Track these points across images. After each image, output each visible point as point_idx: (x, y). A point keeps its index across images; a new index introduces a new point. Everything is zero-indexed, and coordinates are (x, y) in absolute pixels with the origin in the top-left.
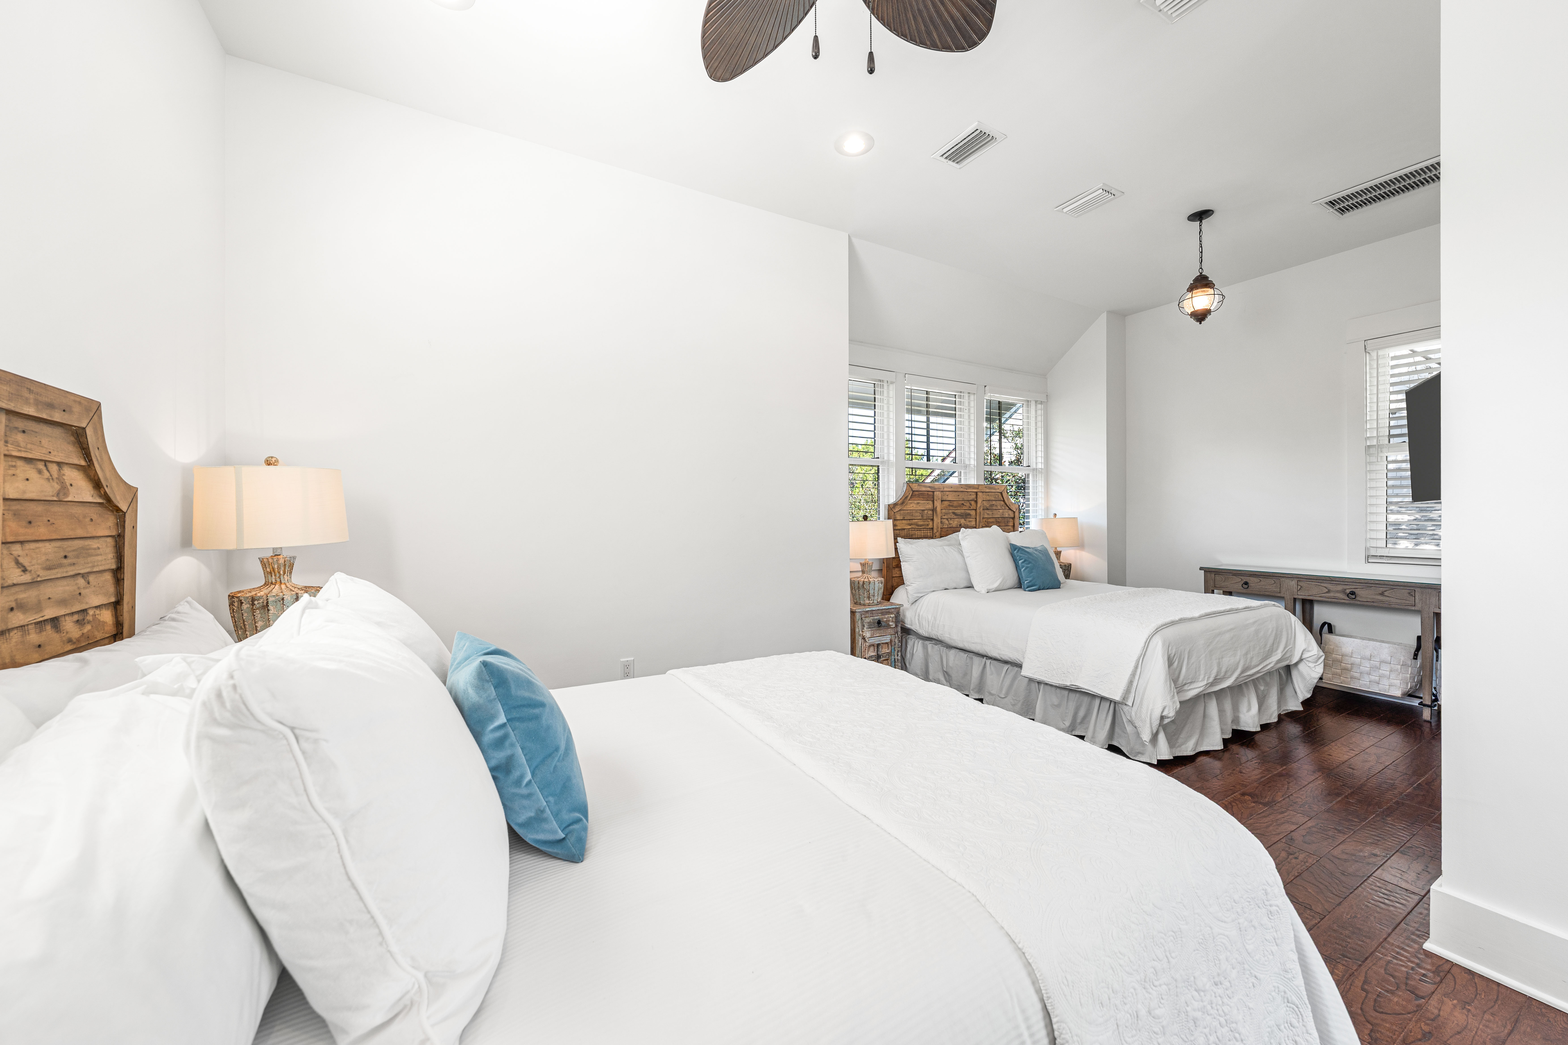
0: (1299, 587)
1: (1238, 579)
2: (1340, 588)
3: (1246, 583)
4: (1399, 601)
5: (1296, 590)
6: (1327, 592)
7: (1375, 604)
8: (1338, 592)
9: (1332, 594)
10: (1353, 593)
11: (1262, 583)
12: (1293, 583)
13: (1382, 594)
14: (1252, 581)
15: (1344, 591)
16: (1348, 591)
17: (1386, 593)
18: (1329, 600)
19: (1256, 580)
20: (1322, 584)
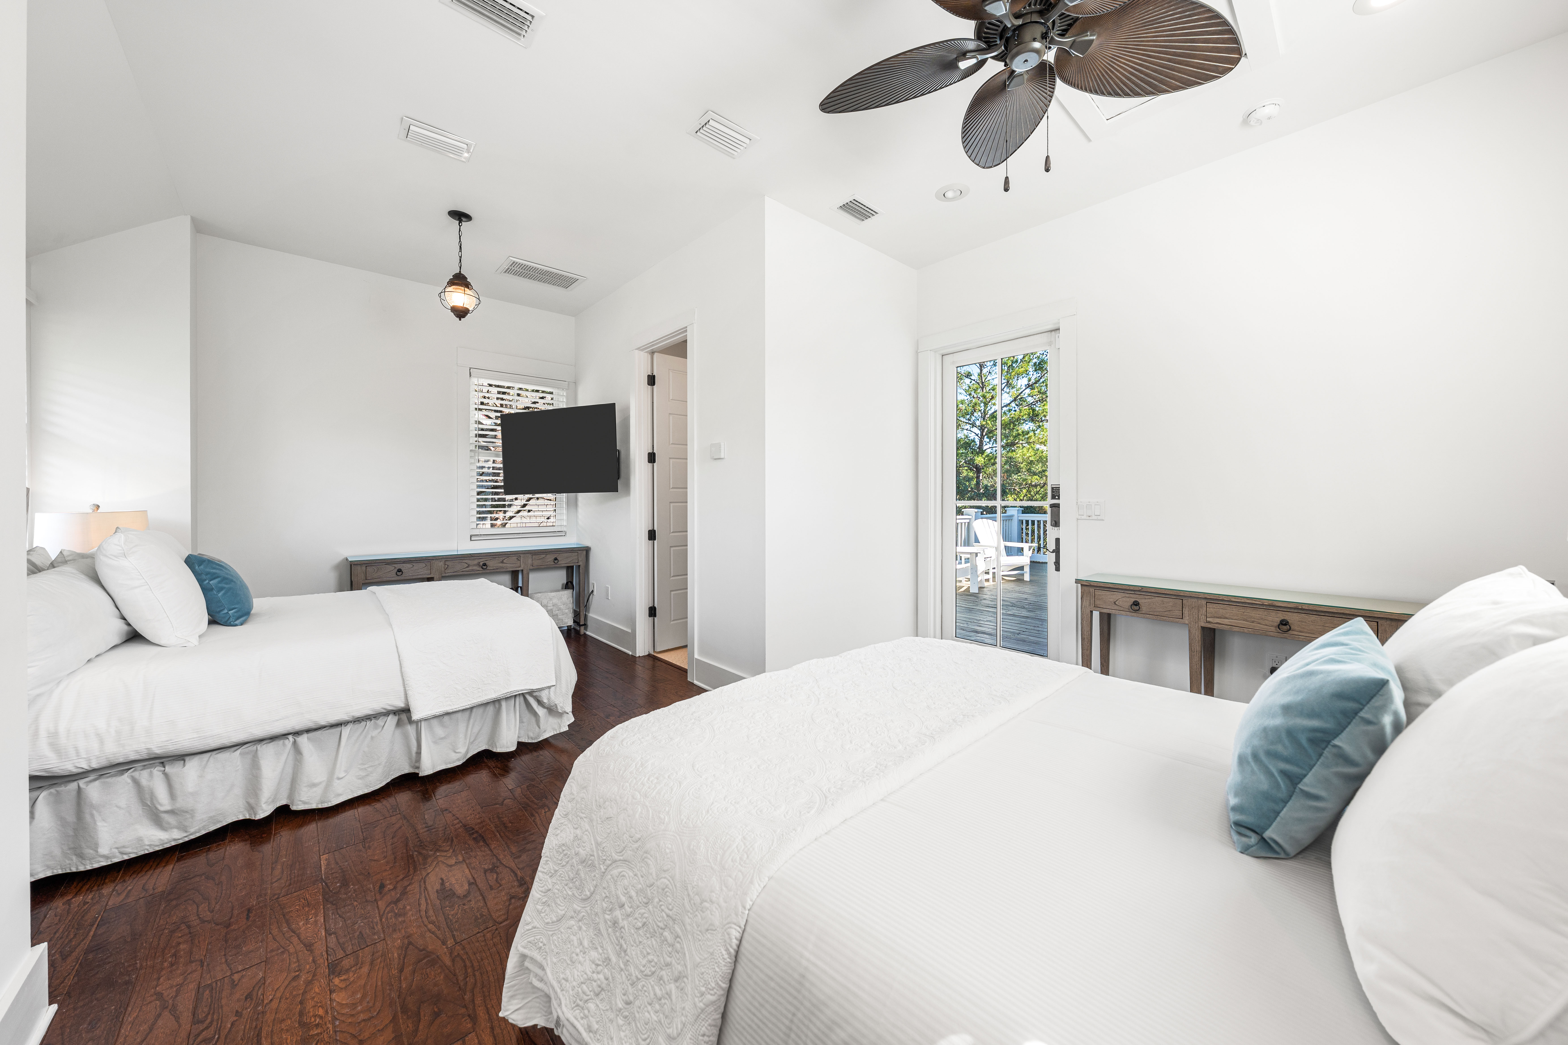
0: (446, 566)
1: (390, 568)
2: (476, 562)
3: (400, 570)
4: (512, 565)
5: (443, 569)
6: (467, 567)
7: (498, 570)
8: (475, 565)
9: (470, 568)
10: (485, 565)
11: (415, 568)
12: (441, 564)
13: (502, 562)
14: (405, 567)
15: (478, 564)
16: (481, 564)
17: (505, 561)
18: (469, 573)
19: (409, 566)
20: (464, 561)
